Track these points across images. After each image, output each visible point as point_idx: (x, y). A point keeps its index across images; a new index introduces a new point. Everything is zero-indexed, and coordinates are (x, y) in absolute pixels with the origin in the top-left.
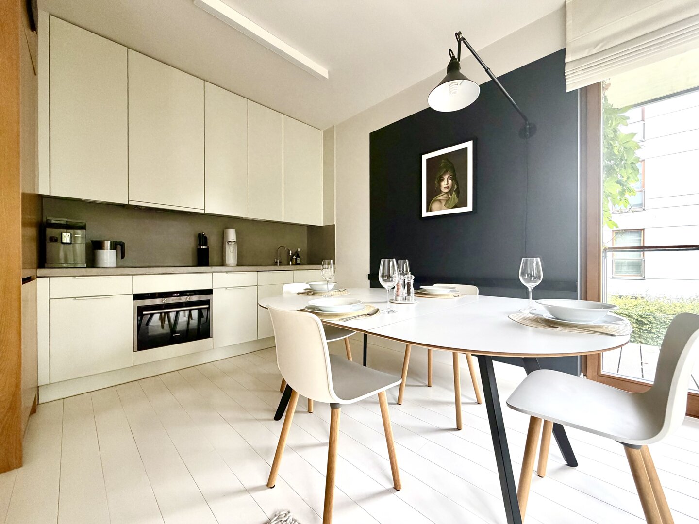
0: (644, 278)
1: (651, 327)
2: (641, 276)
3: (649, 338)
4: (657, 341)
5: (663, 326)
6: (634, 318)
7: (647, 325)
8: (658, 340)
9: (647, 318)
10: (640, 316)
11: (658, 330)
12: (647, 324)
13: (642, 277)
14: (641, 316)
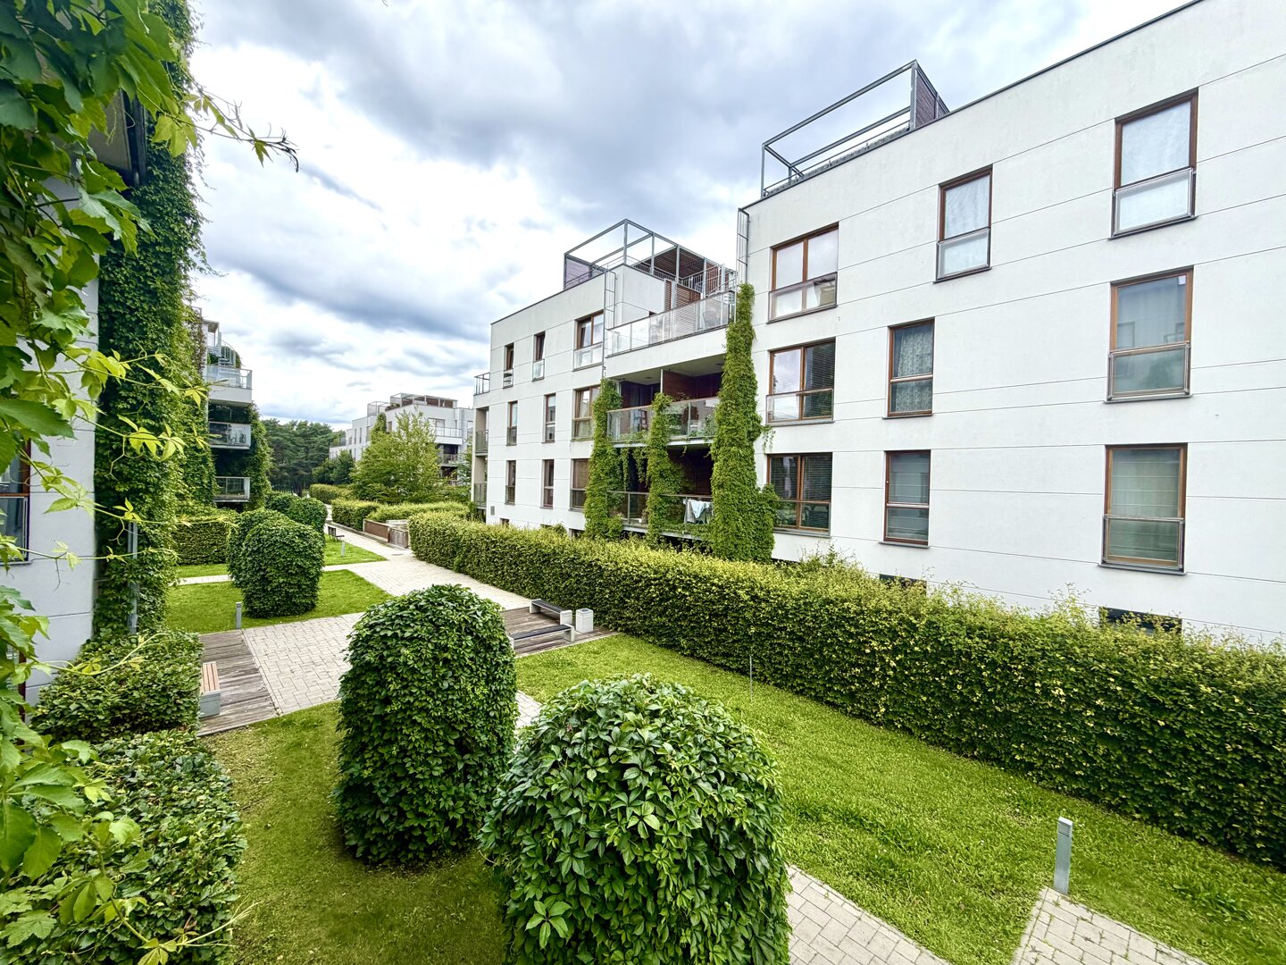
0: (1182, 570)
1: (1181, 721)
2: (1175, 564)
3: (1177, 749)
4: (1199, 762)
5: (1217, 724)
6: (1138, 691)
7: (1173, 715)
8: (1200, 758)
9: (1171, 693)
10: (1153, 685)
11: (1201, 733)
12: (1171, 711)
13: (1176, 568)
14: (1156, 688)
